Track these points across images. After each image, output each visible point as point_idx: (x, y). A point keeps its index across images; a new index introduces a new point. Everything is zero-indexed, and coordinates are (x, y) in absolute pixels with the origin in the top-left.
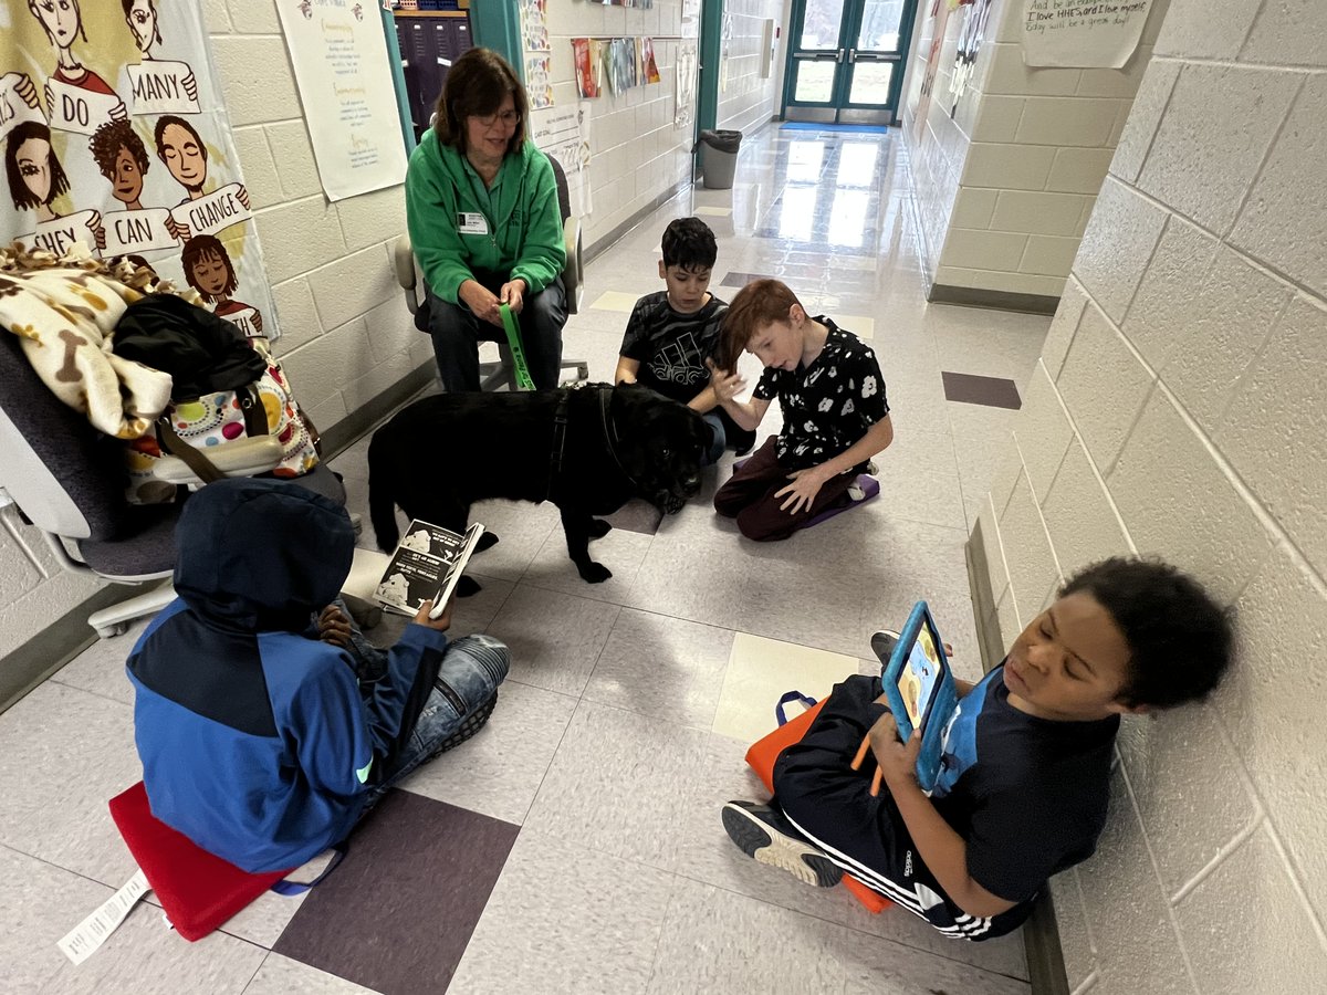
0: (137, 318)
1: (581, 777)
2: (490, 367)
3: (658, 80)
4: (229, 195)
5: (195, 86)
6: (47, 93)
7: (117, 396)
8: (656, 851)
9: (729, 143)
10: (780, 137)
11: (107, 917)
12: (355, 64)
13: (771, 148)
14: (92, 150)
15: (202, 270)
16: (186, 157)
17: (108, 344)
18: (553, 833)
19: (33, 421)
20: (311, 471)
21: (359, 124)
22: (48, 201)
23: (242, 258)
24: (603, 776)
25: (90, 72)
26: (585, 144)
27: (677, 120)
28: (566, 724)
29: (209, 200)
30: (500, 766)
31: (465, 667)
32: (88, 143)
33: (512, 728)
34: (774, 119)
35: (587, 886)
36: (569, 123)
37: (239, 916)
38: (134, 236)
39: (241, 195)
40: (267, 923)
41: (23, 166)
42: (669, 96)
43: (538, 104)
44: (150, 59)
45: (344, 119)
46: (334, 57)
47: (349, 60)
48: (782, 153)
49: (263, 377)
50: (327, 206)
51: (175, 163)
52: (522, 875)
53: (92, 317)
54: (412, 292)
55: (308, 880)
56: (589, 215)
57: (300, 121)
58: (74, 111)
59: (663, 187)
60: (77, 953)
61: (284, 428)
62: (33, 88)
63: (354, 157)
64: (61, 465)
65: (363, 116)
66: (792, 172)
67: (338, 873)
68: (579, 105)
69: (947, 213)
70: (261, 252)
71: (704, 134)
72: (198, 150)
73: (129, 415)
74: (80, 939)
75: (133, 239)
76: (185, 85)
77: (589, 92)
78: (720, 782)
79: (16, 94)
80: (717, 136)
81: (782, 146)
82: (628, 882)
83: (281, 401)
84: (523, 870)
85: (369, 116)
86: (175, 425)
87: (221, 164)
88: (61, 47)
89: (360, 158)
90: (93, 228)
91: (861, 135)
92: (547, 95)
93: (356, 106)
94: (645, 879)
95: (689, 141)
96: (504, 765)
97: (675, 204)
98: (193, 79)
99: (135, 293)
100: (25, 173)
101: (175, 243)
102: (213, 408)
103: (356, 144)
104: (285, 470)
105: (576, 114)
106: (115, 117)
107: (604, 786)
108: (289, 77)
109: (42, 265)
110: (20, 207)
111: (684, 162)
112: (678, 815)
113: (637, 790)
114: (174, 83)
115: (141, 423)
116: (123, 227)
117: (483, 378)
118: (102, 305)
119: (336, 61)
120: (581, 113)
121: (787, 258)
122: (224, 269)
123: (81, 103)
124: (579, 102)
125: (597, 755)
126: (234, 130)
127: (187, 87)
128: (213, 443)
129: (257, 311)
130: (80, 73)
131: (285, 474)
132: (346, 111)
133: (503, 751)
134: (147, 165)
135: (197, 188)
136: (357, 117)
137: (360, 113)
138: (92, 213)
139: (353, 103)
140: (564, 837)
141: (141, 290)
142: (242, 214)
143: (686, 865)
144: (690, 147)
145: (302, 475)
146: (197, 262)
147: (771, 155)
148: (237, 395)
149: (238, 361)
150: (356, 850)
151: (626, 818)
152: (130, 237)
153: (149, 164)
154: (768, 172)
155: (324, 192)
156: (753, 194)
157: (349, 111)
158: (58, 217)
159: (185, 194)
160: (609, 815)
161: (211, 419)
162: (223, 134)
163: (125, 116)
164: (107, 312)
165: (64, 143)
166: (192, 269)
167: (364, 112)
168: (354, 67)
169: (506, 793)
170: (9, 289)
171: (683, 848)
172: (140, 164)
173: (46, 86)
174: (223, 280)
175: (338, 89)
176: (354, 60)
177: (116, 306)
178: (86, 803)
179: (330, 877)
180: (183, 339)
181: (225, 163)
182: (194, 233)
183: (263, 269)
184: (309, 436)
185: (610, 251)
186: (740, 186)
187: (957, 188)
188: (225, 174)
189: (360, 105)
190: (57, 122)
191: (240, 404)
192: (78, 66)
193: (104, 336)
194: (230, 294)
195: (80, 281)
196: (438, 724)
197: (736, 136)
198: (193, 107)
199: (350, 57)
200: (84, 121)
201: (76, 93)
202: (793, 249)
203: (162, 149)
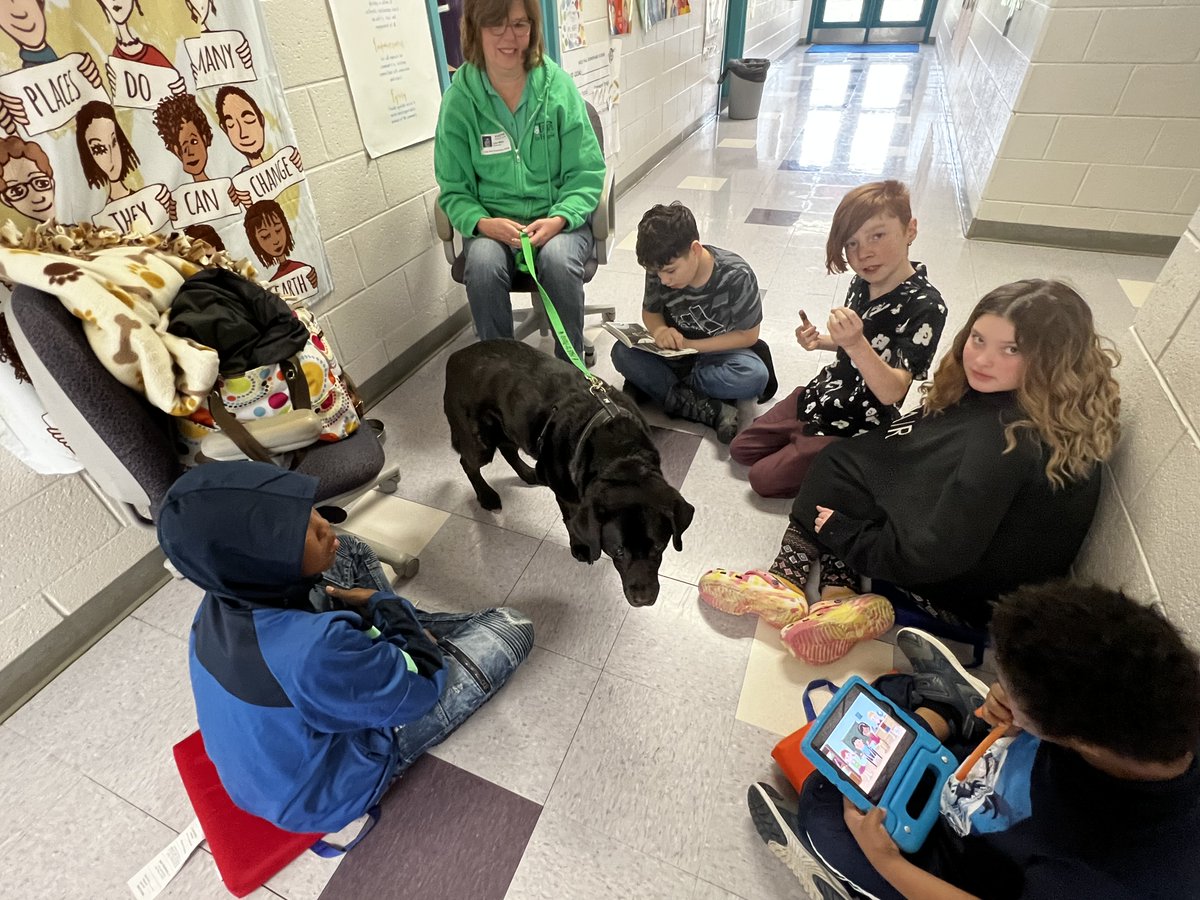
0: (191, 295)
1: (602, 758)
2: (523, 313)
3: (688, 11)
4: (283, 158)
5: (249, 53)
6: (108, 72)
7: (170, 375)
8: (677, 848)
9: (756, 73)
10: (805, 61)
11: (169, 860)
12: (394, 17)
13: (795, 74)
14: (156, 124)
15: (264, 233)
16: (243, 125)
17: (164, 322)
18: (574, 817)
19: (92, 404)
20: (352, 434)
21: (398, 79)
22: (122, 178)
23: (297, 220)
24: (625, 758)
25: (148, 46)
26: (615, 82)
27: (705, 49)
28: (587, 697)
29: (268, 166)
30: (524, 738)
31: (490, 645)
32: (153, 117)
33: (535, 697)
34: (800, 43)
35: (608, 880)
36: (600, 62)
37: (281, 874)
38: (202, 206)
39: (295, 158)
40: (306, 884)
41: (92, 145)
42: (699, 26)
43: (570, 44)
44: (208, 31)
45: (383, 74)
46: (374, 11)
47: (387, 14)
48: (807, 78)
49: (307, 347)
50: (368, 164)
51: (234, 132)
52: (543, 860)
53: (148, 297)
54: (449, 243)
55: (344, 843)
56: (616, 154)
57: (342, 79)
58: (135, 87)
59: (689, 120)
60: (143, 894)
61: (326, 396)
62: (95, 68)
63: (394, 112)
64: (121, 444)
65: (401, 70)
66: (816, 97)
67: (372, 838)
68: (611, 43)
69: (995, 140)
70: (314, 211)
71: (732, 63)
72: (256, 117)
73: (180, 393)
74: (146, 880)
75: (201, 209)
76: (239, 53)
77: (620, 29)
78: (745, 776)
79: (80, 74)
80: (744, 65)
81: (807, 71)
82: (649, 880)
83: (323, 369)
84: (544, 854)
85: (408, 69)
86: (224, 398)
87: (276, 129)
88: (117, 23)
89: (401, 112)
90: (163, 201)
91: (892, 55)
92: (579, 35)
93: (395, 61)
94: (666, 879)
95: (715, 72)
96: (527, 736)
97: (699, 137)
98: (248, 47)
99: (192, 265)
100: (95, 152)
101: (237, 210)
102: (259, 381)
103: (396, 99)
104: (328, 435)
105: (607, 52)
106: (175, 91)
107: (625, 769)
108: (330, 35)
109: (108, 244)
110: (94, 186)
111: (711, 92)
112: (700, 810)
113: (658, 777)
114: (229, 53)
115: (192, 400)
116: (192, 198)
117: (516, 324)
118: (158, 282)
119: (375, 16)
120: (612, 50)
121: (813, 192)
122: (283, 231)
123: (142, 78)
124: (611, 39)
125: (619, 734)
126: (285, 92)
127: (242, 55)
128: (260, 413)
129: (313, 268)
130: (138, 48)
131: (329, 439)
132: (385, 66)
133: (526, 722)
134: (210, 137)
135: (256, 155)
136: (396, 71)
137: (399, 68)
138: (160, 187)
139: (392, 58)
140: (586, 822)
141: (198, 263)
142: (296, 175)
143: (709, 869)
144: (716, 78)
145: (344, 439)
146: (259, 226)
147: (794, 81)
148: (281, 367)
149: (280, 334)
150: (387, 814)
151: (647, 808)
152: (198, 207)
153: (212, 136)
154: (791, 100)
155: (365, 149)
156: (775, 124)
157: (388, 66)
158: (132, 192)
159: (244, 161)
160: (629, 803)
161: (257, 392)
162: (277, 100)
163: (185, 90)
164: (164, 290)
165: (129, 119)
166: (254, 232)
167: (403, 67)
168: (393, 21)
169: (528, 768)
170: (71, 274)
171: (706, 848)
172: (204, 137)
173: (107, 65)
174: (283, 243)
175: (378, 43)
176: (393, 13)
177: (173, 280)
178: (156, 741)
179: (363, 843)
180: (230, 314)
181: (279, 128)
182: (255, 199)
183: (316, 228)
184: (350, 401)
185: (636, 188)
186: (765, 115)
187: (1010, 114)
188: (279, 138)
189: (399, 60)
190: (120, 100)
191: (283, 375)
192: (137, 41)
193: (161, 314)
194: (288, 254)
195: (140, 259)
196: (464, 701)
197: (765, 64)
198: (248, 75)
199: (388, 10)
200: (146, 96)
201: (137, 68)
202: (820, 182)
203: (223, 119)
